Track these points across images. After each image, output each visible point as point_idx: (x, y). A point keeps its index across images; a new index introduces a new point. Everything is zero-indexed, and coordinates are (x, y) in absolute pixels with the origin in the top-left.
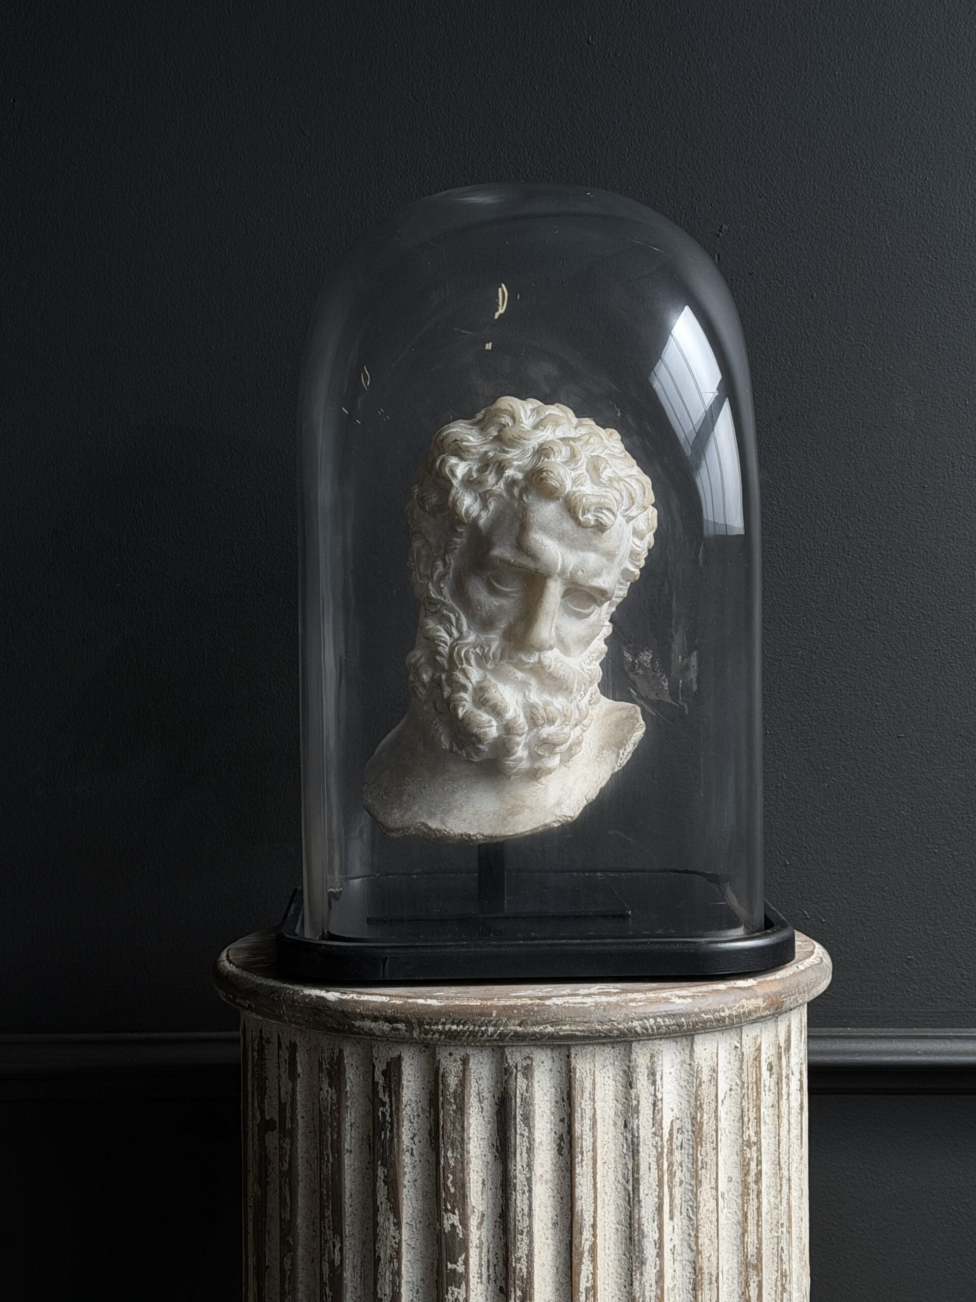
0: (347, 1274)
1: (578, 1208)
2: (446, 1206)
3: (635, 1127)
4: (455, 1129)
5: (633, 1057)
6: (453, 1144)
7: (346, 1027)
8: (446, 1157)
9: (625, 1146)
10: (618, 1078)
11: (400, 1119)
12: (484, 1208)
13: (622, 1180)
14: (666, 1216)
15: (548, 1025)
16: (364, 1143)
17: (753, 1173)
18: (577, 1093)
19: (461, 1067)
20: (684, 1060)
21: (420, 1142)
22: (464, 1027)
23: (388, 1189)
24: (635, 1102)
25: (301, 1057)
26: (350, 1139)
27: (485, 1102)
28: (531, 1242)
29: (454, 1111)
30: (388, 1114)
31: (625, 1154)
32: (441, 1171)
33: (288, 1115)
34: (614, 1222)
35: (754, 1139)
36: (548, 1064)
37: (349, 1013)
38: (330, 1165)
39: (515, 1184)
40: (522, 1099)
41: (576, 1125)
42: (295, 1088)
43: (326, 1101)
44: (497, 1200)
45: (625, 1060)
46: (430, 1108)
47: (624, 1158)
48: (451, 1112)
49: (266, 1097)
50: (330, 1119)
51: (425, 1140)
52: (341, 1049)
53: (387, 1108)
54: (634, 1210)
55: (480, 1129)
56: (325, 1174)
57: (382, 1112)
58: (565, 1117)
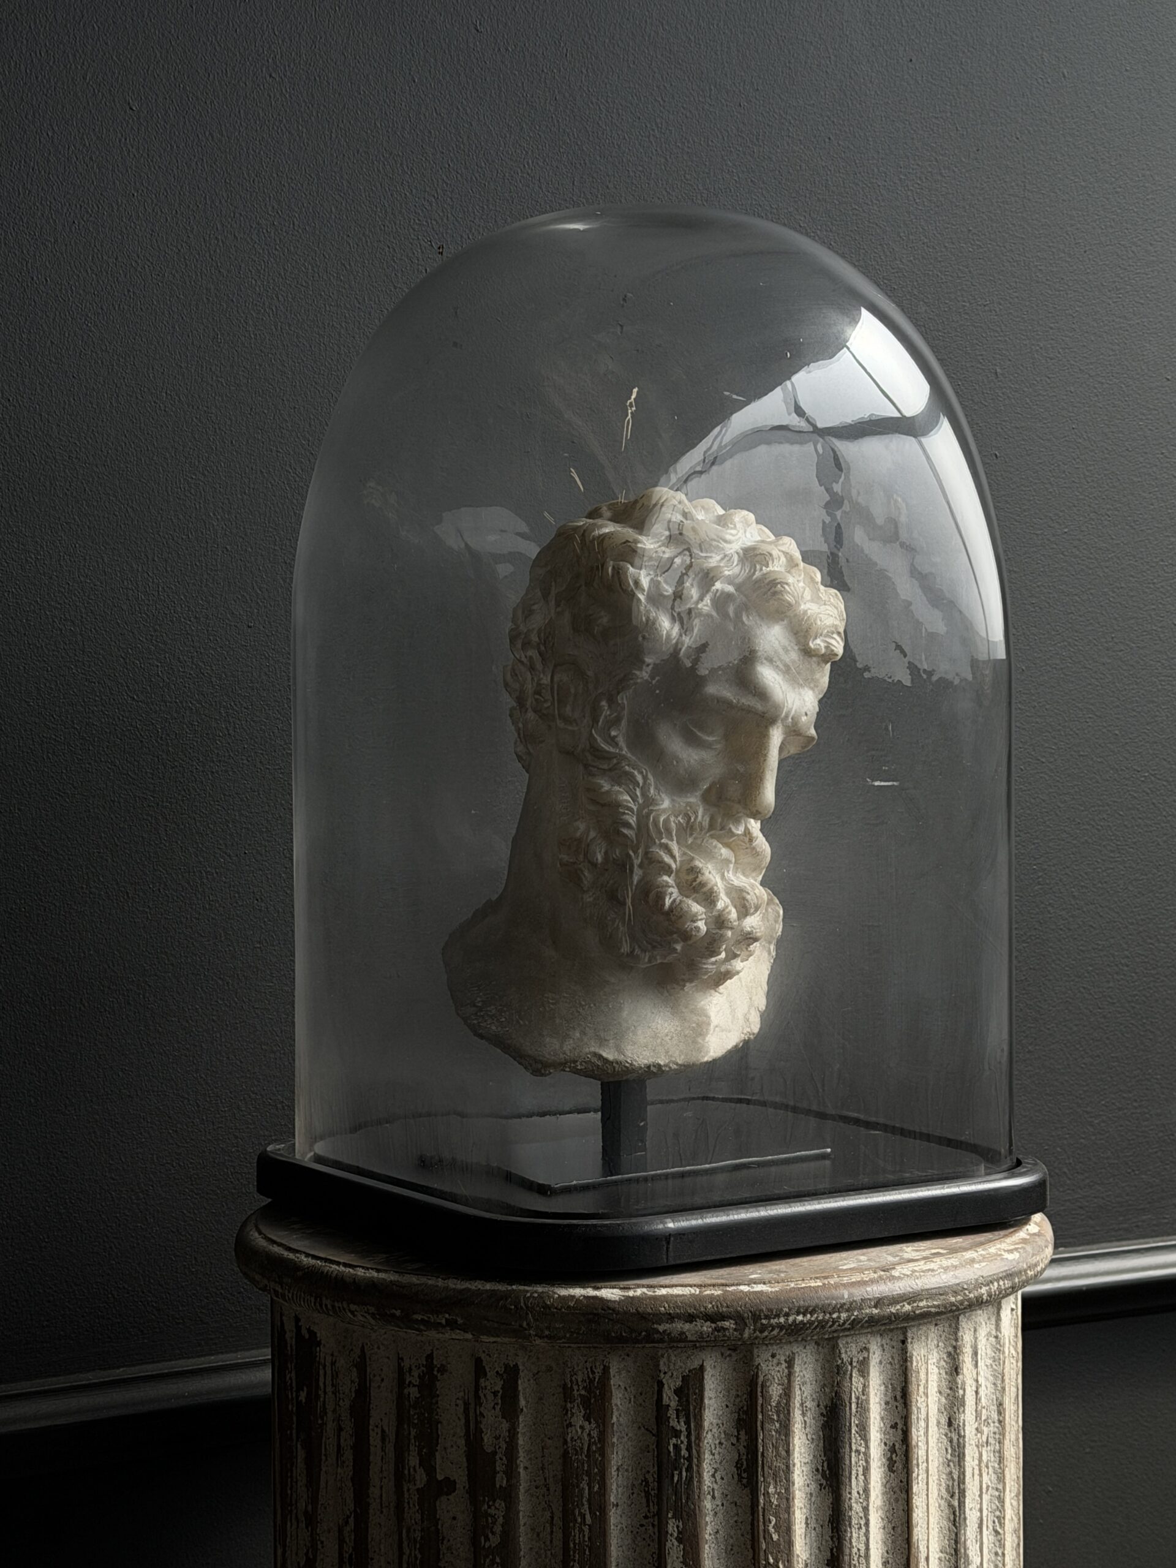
1: (915, 1538)
2: (767, 1560)
3: (961, 1424)
4: (778, 1455)
5: (959, 1334)
6: (775, 1476)
7: (644, 1333)
8: (767, 1494)
9: (950, 1451)
10: (943, 1363)
11: (702, 1450)
12: (808, 1556)
13: (945, 1495)
15: (905, 1303)
16: (635, 1491)
18: (913, 1388)
19: (786, 1371)
20: (990, 1333)
21: (722, 1479)
22: (812, 1316)
23: (684, 1549)
24: (961, 1392)
25: (524, 1386)
26: (617, 1488)
27: (809, 1414)
29: (777, 1431)
30: (683, 1447)
31: (949, 1461)
32: (761, 1514)
33: (500, 1468)
34: (938, 1550)
36: (882, 1354)
37: (649, 1314)
38: (586, 1529)
39: (850, 1517)
40: (857, 1404)
41: (913, 1430)
42: (515, 1429)
43: (578, 1441)
44: (824, 1543)
45: (949, 1339)
46: (738, 1431)
47: (949, 1465)
48: (774, 1433)
49: (438, 1448)
50: (586, 1465)
51: (730, 1475)
52: (605, 1366)
53: (682, 1438)
54: (960, 1531)
55: (803, 1451)
56: (577, 1542)
57: (674, 1445)
58: (898, 1422)
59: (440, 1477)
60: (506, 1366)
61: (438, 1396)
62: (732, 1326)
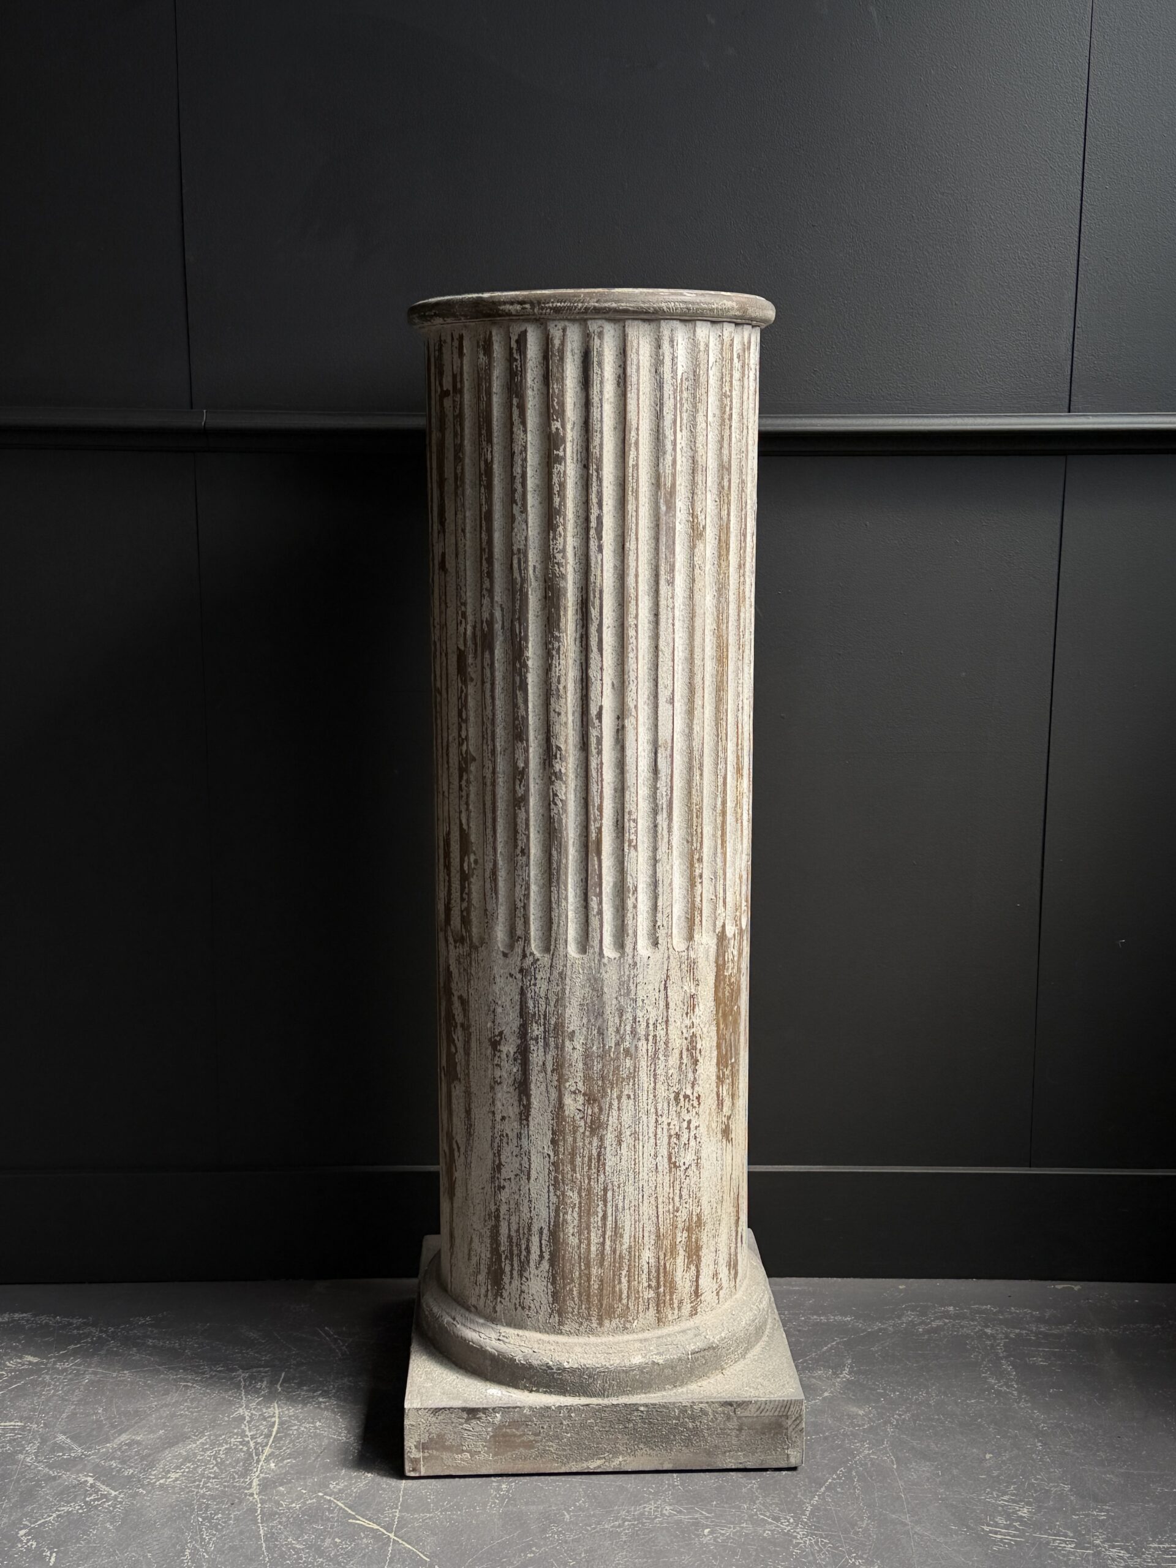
0: (495, 466)
1: (628, 418)
2: (553, 417)
3: (661, 373)
4: (558, 371)
5: (661, 330)
6: (557, 380)
7: (495, 311)
9: (654, 383)
10: (652, 343)
11: (526, 369)
12: (575, 419)
13: (653, 404)
14: (678, 429)
16: (505, 386)
17: (728, 412)
19: (562, 334)
20: (690, 336)
21: (538, 381)
23: (519, 412)
24: (661, 358)
25: (465, 343)
26: (497, 386)
27: (576, 355)
28: (602, 438)
29: (558, 361)
30: (519, 367)
31: (655, 389)
32: (551, 397)
33: (458, 380)
34: (649, 428)
35: (728, 393)
36: (612, 332)
37: (496, 302)
38: (484, 404)
39: (593, 403)
40: (597, 352)
41: (628, 369)
42: (463, 363)
43: (483, 366)
46: (542, 360)
50: (484, 375)
52: (491, 332)
53: (519, 363)
55: (571, 370)
57: (516, 366)
58: (621, 364)
59: (445, 389)
60: (459, 333)
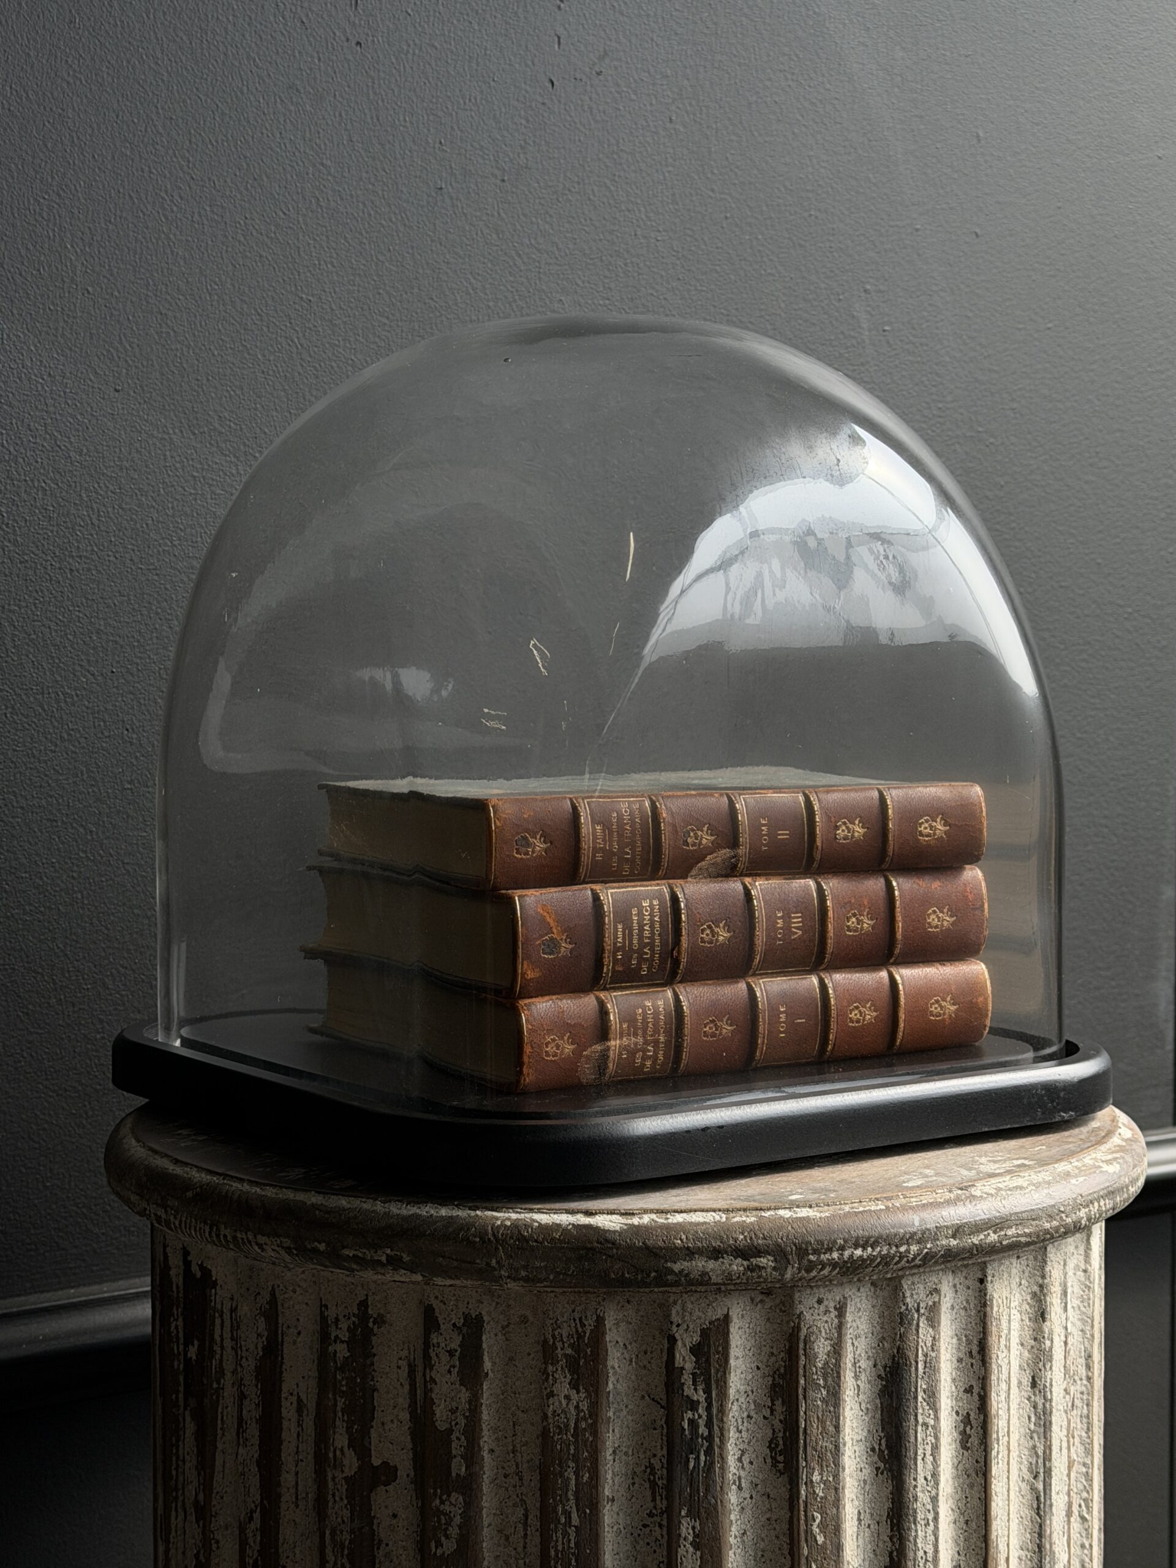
3: (1048, 1385)
4: (825, 1431)
6: (821, 1458)
7: (653, 1274)
8: (810, 1483)
9: (1033, 1419)
10: (1026, 1307)
11: (726, 1426)
13: (1028, 1475)
18: (993, 1340)
19: (836, 1321)
21: (751, 1463)
22: (873, 1249)
24: (1048, 1343)
27: (863, 1377)
29: (823, 1400)
30: (702, 1423)
31: (1032, 1432)
32: (802, 1509)
33: (458, 1451)
37: (661, 1249)
39: (915, 1511)
40: (925, 1362)
41: (993, 1394)
42: (477, 1400)
43: (563, 1416)
44: (880, 1544)
45: (1035, 1275)
46: (772, 1401)
47: (1032, 1438)
48: (819, 1402)
49: (374, 1424)
50: (572, 1447)
51: (761, 1459)
52: (598, 1317)
53: (700, 1411)
54: (1045, 1521)
55: (855, 1425)
56: (560, 1548)
57: (689, 1419)
58: (974, 1383)
60: (466, 1317)
61: (374, 1355)
62: (770, 1263)
